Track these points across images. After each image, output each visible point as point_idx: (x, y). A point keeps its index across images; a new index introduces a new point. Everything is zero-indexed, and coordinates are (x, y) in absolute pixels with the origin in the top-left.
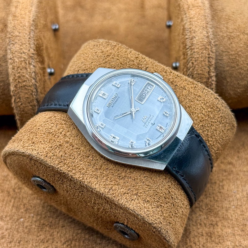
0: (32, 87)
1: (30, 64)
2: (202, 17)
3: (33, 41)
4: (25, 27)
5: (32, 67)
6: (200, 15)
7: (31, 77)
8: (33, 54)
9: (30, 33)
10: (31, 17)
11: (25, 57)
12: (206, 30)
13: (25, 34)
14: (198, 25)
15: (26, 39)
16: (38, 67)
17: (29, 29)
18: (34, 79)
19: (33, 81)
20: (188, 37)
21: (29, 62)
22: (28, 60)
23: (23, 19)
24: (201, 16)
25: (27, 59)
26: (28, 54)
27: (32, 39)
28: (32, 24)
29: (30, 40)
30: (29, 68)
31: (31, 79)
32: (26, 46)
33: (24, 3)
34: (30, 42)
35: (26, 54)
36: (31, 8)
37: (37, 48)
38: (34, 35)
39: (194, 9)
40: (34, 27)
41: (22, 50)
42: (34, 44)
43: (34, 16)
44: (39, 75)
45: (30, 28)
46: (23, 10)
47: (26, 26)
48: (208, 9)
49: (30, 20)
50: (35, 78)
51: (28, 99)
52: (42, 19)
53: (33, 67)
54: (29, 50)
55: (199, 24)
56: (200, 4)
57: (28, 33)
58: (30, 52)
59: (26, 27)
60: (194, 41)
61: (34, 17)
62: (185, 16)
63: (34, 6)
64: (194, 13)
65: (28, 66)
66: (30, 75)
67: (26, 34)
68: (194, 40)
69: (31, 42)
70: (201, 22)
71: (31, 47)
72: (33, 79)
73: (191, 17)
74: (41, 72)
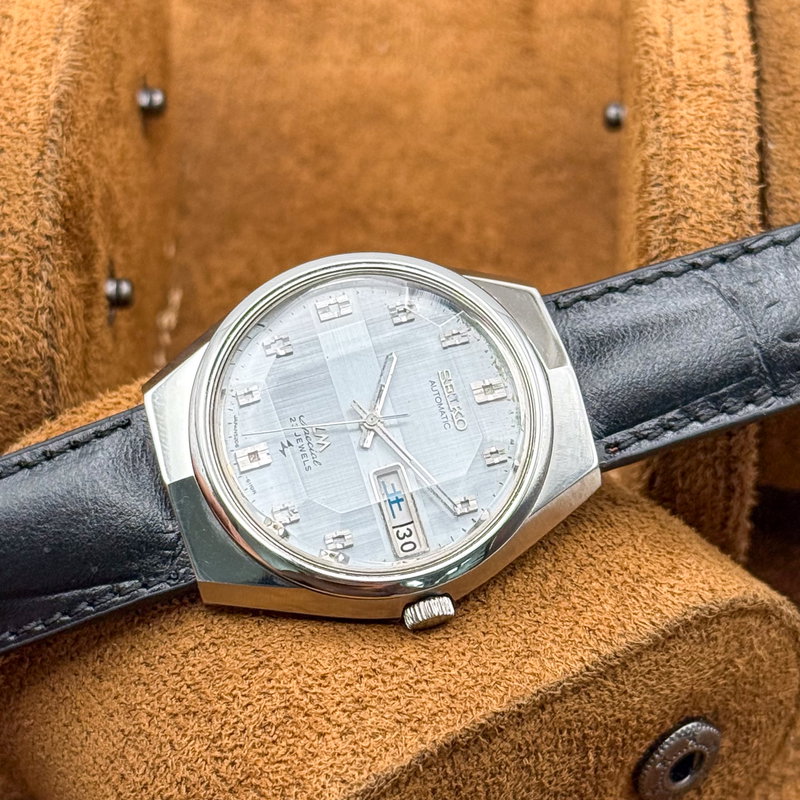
0: (36, 367)
1: (34, 276)
2: (723, 132)
3: (51, 187)
4: (23, 127)
5: (40, 287)
6: (715, 123)
7: (34, 326)
8: (48, 238)
9: (42, 153)
10: (50, 87)
11: (16, 247)
12: (733, 188)
13: (21, 157)
14: (703, 166)
15: (25, 174)
16: (63, 288)
17: (39, 138)
18: (46, 335)
19: (43, 343)
20: (657, 213)
21: (29, 267)
22: (28, 261)
23: (19, 94)
24: (718, 129)
25: (24, 257)
26: (27, 237)
27: (49, 178)
28: (55, 116)
29: (40, 180)
30: (30, 290)
31: (33, 336)
32: (25, 203)
33: (27, 21)
34: (38, 189)
35: (23, 235)
36: (53, 44)
37: (67, 212)
38: (57, 162)
39: (691, 94)
40: (60, 127)
41: (7, 220)
42: (56, 196)
43: (62, 82)
44: (68, 320)
45: (43, 131)
46: (20, 55)
47: (26, 124)
48: (748, 99)
49: (45, 97)
50: (50, 332)
51: (16, 411)
52: (94, 87)
53: (44, 289)
54: (34, 223)
55: (707, 163)
56: (722, 76)
57: (36, 154)
58: (36, 230)
59: (30, 126)
60: (681, 230)
61: (63, 87)
62: (653, 124)
63: (65, 40)
64: (691, 111)
65: (28, 283)
66: (28, 320)
67: (26, 155)
68: (679, 226)
69: (44, 191)
70: (714, 154)
71: (41, 212)
72: (41, 336)
73: (678, 130)
74: (78, 304)
